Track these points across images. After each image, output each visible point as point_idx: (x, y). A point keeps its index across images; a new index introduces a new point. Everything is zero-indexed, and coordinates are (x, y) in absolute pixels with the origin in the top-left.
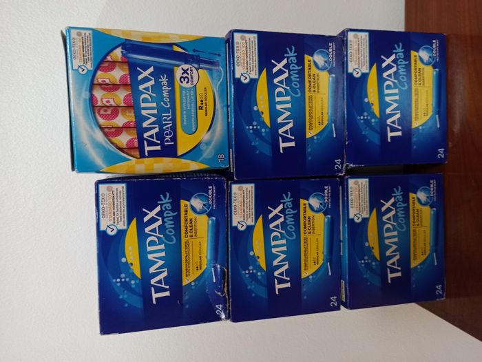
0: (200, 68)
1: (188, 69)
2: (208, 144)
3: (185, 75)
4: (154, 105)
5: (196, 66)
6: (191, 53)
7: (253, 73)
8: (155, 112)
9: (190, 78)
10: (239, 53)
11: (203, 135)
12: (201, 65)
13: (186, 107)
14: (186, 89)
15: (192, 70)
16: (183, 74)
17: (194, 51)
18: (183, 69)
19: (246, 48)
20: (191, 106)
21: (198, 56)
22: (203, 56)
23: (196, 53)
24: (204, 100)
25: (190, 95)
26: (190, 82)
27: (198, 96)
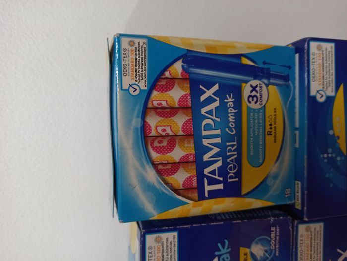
0: (270, 84)
1: (257, 86)
2: (275, 177)
4: (218, 132)
5: (266, 81)
6: (261, 66)
7: (330, 89)
8: (218, 140)
10: (315, 66)
11: (271, 167)
12: (271, 81)
13: (254, 132)
14: (254, 110)
15: (261, 87)
16: (252, 92)
17: (264, 63)
18: (251, 86)
20: (259, 132)
21: (268, 69)
22: (273, 70)
23: (266, 66)
24: (273, 123)
25: (258, 119)
26: (259, 102)
27: (267, 119)
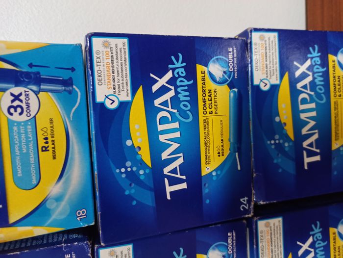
0: (41, 90)
2: (59, 199)
3: (17, 103)
5: (35, 88)
6: (26, 69)
7: (123, 93)
9: (24, 106)
10: (101, 67)
11: (50, 187)
12: (42, 87)
13: (20, 149)
14: (19, 123)
15: (27, 95)
16: (13, 101)
17: (31, 65)
18: (12, 95)
19: (112, 59)
20: (28, 149)
21: (38, 73)
22: (44, 73)
23: (34, 69)
24: (49, 137)
25: (26, 133)
26: (25, 113)
27: (40, 133)
